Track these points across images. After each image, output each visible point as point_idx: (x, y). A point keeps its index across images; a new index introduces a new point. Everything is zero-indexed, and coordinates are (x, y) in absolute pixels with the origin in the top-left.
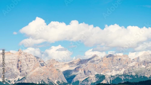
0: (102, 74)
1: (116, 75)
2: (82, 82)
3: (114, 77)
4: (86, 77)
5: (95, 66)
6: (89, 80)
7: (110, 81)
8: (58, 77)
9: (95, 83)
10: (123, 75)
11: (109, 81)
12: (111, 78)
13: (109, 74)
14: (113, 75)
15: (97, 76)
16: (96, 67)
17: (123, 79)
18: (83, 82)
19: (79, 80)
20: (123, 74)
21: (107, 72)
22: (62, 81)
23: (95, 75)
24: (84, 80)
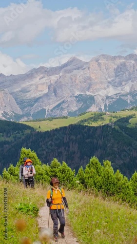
0: (88, 93)
1: (116, 94)
2: (52, 110)
3: (112, 98)
4: (58, 101)
5: (74, 80)
6: (63, 107)
7: (105, 107)
8: (4, 104)
9: (76, 111)
10: (130, 93)
11: (103, 107)
12: (107, 101)
13: (103, 93)
14: (109, 95)
15: (80, 98)
16: (77, 81)
17: (129, 102)
18: (54, 111)
19: (45, 108)
20: (128, 91)
21: (98, 90)
22: (13, 112)
23: (76, 97)
24: (54, 108)
